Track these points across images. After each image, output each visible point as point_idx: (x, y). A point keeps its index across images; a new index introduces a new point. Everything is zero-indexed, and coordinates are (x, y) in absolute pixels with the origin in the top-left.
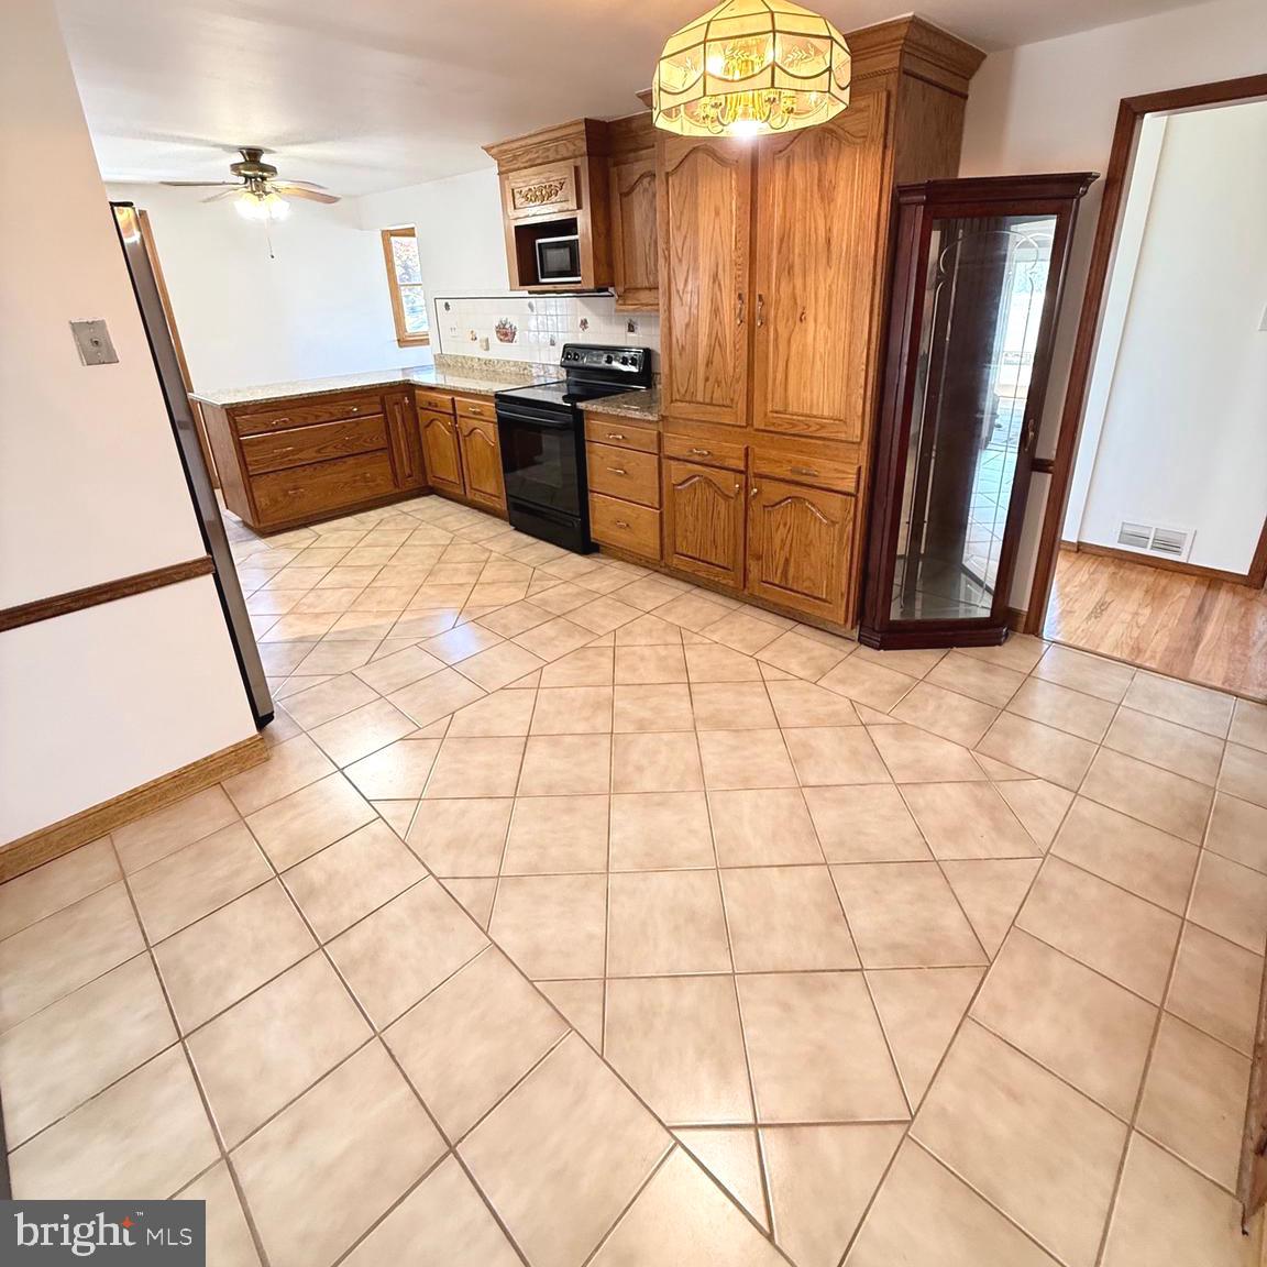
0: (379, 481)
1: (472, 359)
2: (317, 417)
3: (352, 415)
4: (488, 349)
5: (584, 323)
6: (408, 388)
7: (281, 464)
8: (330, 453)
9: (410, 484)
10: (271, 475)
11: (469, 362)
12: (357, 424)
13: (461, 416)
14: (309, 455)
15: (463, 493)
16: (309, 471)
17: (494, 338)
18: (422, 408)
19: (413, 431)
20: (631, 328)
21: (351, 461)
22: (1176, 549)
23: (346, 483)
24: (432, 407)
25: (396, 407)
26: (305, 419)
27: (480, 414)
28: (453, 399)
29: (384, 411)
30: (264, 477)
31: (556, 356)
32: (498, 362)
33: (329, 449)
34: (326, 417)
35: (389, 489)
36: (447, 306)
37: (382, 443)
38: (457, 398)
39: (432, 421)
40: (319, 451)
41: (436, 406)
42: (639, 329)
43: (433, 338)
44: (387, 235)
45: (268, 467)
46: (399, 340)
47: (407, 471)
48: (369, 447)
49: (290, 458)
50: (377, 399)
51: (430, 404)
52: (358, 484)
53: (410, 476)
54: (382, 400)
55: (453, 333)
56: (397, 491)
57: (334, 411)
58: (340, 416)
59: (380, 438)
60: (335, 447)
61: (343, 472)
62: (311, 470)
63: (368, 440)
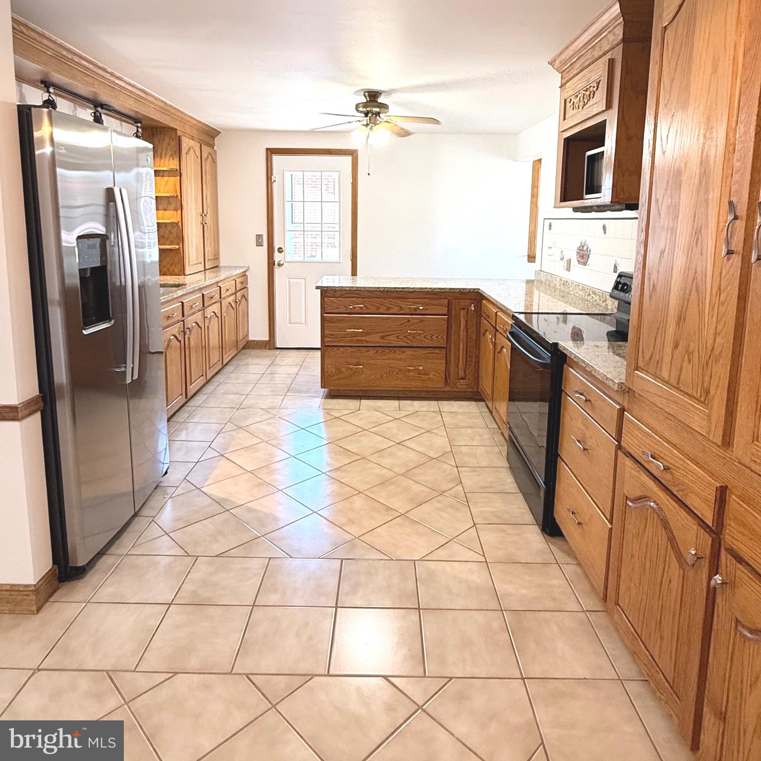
0: (431, 376)
2: (389, 309)
3: (419, 312)
4: (568, 270)
6: (477, 297)
7: (351, 341)
8: (392, 340)
9: (462, 385)
10: (342, 349)
12: (422, 321)
14: (375, 339)
16: (372, 352)
17: (575, 259)
18: (483, 317)
21: (409, 352)
23: (400, 371)
25: (462, 312)
26: (379, 308)
28: (497, 313)
29: (449, 314)
30: (335, 349)
33: (391, 338)
34: (396, 310)
35: (440, 385)
36: (550, 226)
37: (443, 343)
39: (486, 330)
40: (383, 337)
41: (489, 317)
45: (339, 341)
47: (461, 373)
48: (428, 343)
49: (359, 338)
50: (446, 302)
52: (412, 374)
53: (462, 378)
56: (448, 389)
57: (403, 306)
58: (407, 311)
59: (439, 337)
60: (397, 337)
61: (401, 360)
62: (374, 352)
63: (429, 337)
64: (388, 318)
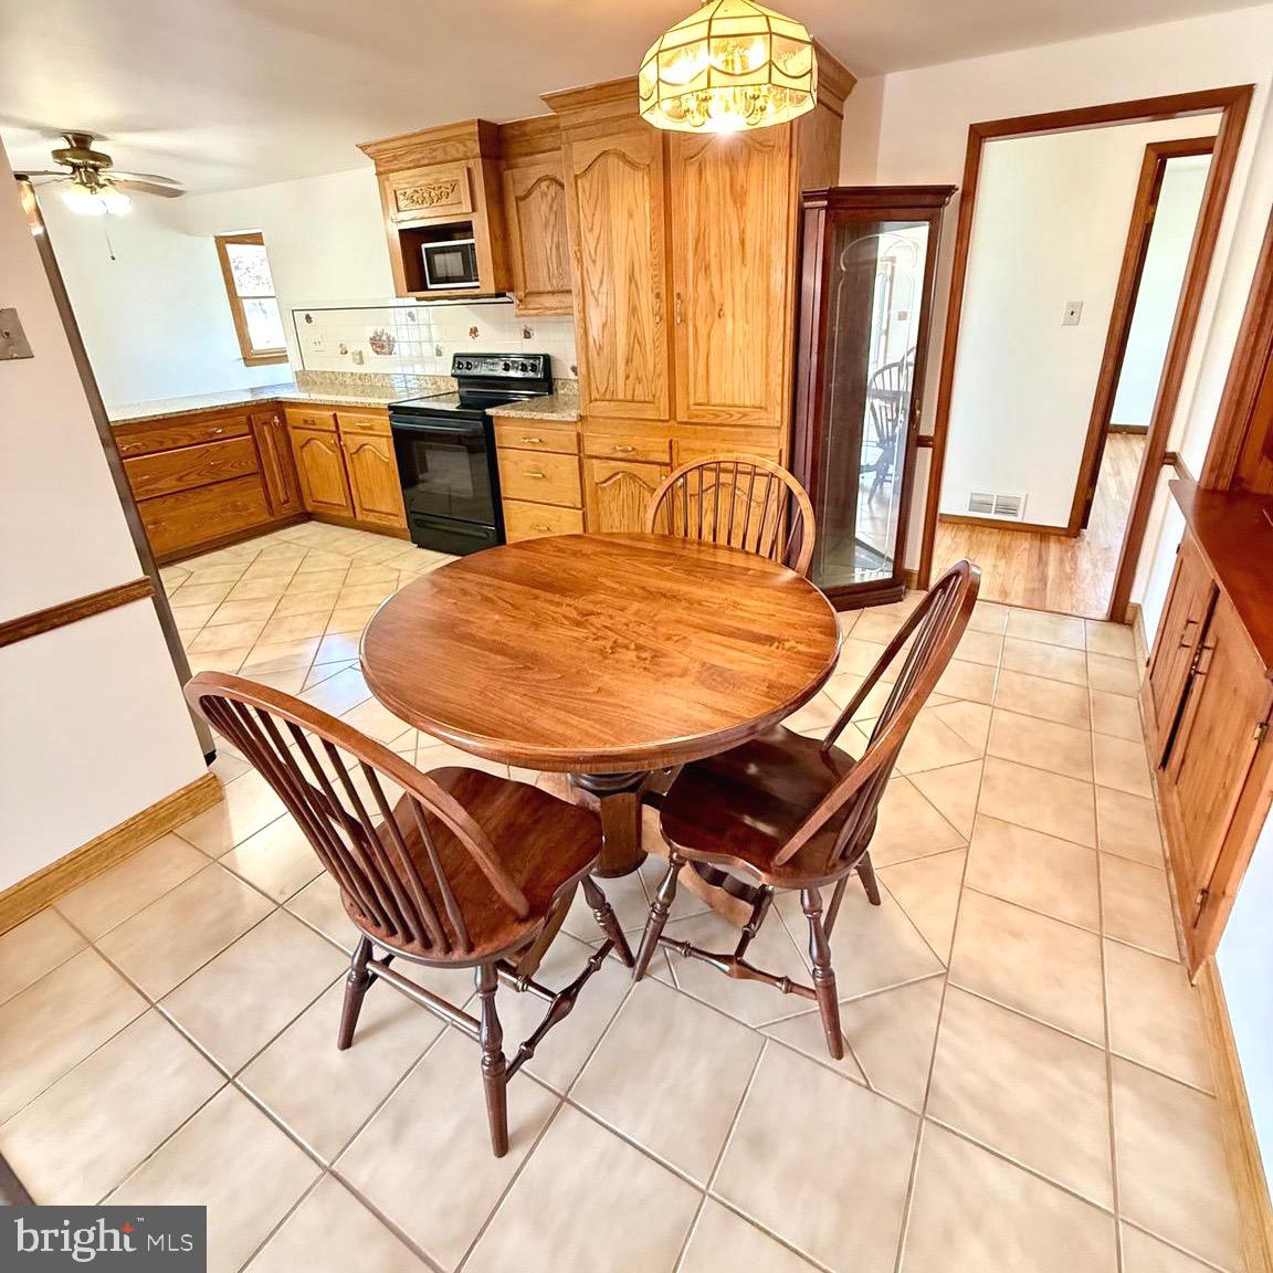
0: (253, 510)
1: (343, 374)
2: (175, 441)
3: (215, 438)
4: (362, 362)
5: (474, 332)
6: (278, 406)
8: (193, 480)
9: (287, 511)
11: (340, 378)
12: (223, 447)
13: (346, 433)
14: (169, 484)
15: (352, 515)
16: (170, 501)
17: (368, 351)
18: (295, 428)
19: (285, 453)
20: (527, 335)
21: (216, 489)
22: (1012, 511)
23: (214, 513)
24: (309, 424)
25: (265, 428)
26: (162, 443)
27: (370, 428)
28: (335, 415)
29: (252, 432)
31: (445, 367)
32: (376, 375)
33: (192, 477)
34: (186, 440)
35: (265, 518)
36: (308, 318)
37: (254, 468)
38: (338, 414)
39: (309, 440)
40: (180, 479)
41: (314, 424)
42: (535, 335)
43: (293, 354)
44: (222, 242)
46: (245, 359)
47: (282, 497)
48: (238, 472)
49: (147, 488)
50: (244, 418)
51: (306, 421)
52: (228, 514)
53: (286, 502)
54: (249, 419)
55: (318, 347)
56: (272, 519)
57: (195, 434)
58: (202, 439)
59: (249, 462)
60: (199, 475)
61: (209, 501)
62: (173, 500)
63: (237, 464)
64: (180, 453)
